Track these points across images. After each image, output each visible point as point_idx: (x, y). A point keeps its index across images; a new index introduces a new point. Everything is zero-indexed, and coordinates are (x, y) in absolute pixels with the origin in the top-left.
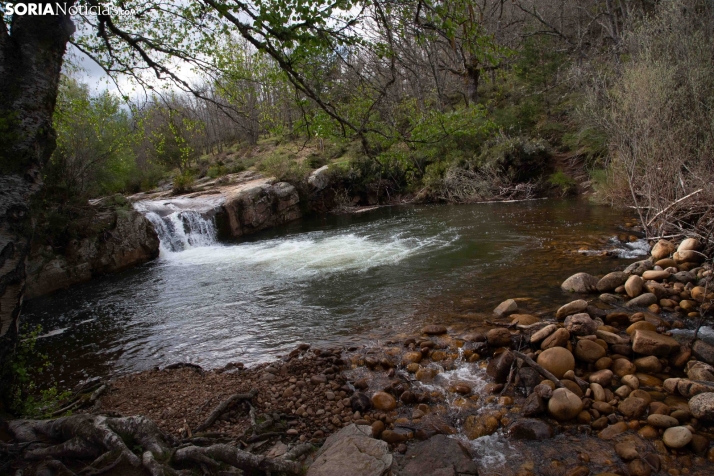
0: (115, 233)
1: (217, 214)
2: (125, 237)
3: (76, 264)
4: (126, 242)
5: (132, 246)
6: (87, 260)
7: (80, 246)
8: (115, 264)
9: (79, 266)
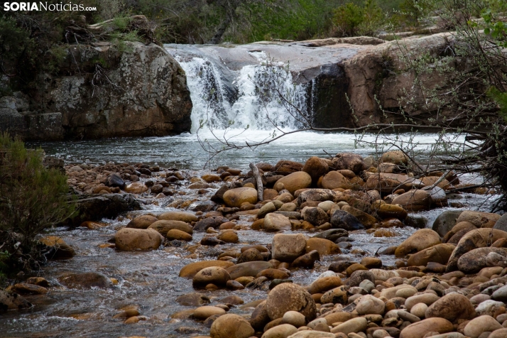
0: (113, 77)
1: (323, 77)
2: (132, 85)
3: (43, 111)
4: (132, 94)
5: (141, 103)
6: (62, 110)
7: (54, 86)
8: (106, 126)
9: (46, 115)
